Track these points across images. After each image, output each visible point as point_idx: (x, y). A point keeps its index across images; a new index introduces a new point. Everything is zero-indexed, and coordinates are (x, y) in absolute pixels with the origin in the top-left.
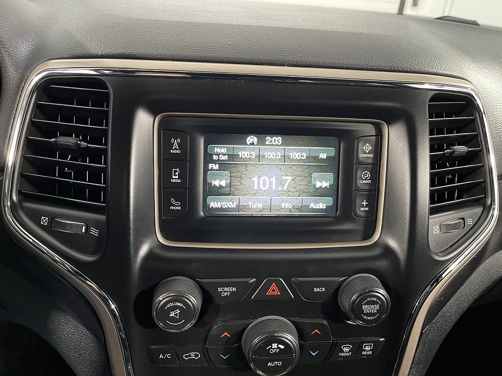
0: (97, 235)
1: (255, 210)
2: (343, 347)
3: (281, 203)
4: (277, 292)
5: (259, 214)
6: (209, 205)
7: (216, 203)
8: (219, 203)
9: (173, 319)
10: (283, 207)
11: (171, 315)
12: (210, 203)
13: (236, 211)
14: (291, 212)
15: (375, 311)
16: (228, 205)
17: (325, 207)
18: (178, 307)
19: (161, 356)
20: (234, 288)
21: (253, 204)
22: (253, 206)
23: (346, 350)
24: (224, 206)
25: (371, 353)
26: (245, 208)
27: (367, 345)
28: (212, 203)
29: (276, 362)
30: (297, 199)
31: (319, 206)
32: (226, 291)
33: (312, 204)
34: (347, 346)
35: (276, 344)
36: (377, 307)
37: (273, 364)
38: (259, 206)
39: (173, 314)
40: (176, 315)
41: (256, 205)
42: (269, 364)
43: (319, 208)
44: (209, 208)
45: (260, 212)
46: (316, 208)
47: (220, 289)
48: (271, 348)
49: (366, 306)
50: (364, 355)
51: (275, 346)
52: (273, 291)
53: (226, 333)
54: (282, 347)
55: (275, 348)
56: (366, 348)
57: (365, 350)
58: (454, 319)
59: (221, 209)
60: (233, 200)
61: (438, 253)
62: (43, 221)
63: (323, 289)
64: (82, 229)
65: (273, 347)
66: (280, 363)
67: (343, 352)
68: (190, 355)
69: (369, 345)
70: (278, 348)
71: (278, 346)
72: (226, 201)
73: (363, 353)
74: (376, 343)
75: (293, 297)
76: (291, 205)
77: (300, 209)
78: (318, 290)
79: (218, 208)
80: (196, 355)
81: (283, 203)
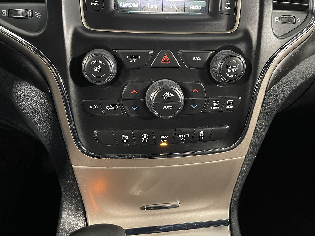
0: (39, 17)
1: (152, 9)
2: (214, 103)
3: (170, 4)
4: (168, 61)
5: (155, 12)
6: (119, 5)
7: (123, 3)
8: (126, 3)
9: (96, 73)
10: (171, 7)
11: (95, 70)
12: (120, 3)
13: (138, 10)
14: (177, 11)
15: (235, 71)
16: (133, 5)
17: (200, 8)
18: (99, 64)
19: (91, 107)
20: (138, 56)
21: (150, 5)
22: (150, 6)
23: (216, 104)
24: (130, 6)
25: (232, 107)
26: (145, 8)
27: (230, 102)
28: (121, 3)
29: (169, 107)
30: (181, 2)
31: (196, 7)
32: (133, 58)
33: (192, 6)
34: (216, 102)
35: (168, 93)
36: (237, 67)
37: (167, 108)
38: (154, 7)
39: (97, 69)
40: (98, 70)
41: (152, 6)
42: (164, 108)
43: (196, 9)
44: (119, 7)
45: (155, 11)
46: (194, 9)
47: (128, 57)
48: (165, 96)
49: (229, 67)
50: (228, 109)
51: (167, 94)
52: (166, 60)
53: (134, 91)
54: (172, 95)
55: (167, 96)
56: (229, 104)
57: (228, 105)
58: (287, 92)
59: (128, 8)
60: (135, 2)
61: (278, 36)
62: (3, 13)
63: (200, 59)
64: (29, 14)
65: (166, 95)
66: (171, 107)
67: (213, 106)
68: (110, 107)
69: (231, 101)
70: (170, 96)
71: (169, 94)
72: (131, 3)
73: (227, 107)
74: (236, 100)
75: (179, 65)
76: (177, 6)
77: (183, 10)
78: (196, 59)
79: (126, 8)
80: (115, 107)
81: (171, 5)
